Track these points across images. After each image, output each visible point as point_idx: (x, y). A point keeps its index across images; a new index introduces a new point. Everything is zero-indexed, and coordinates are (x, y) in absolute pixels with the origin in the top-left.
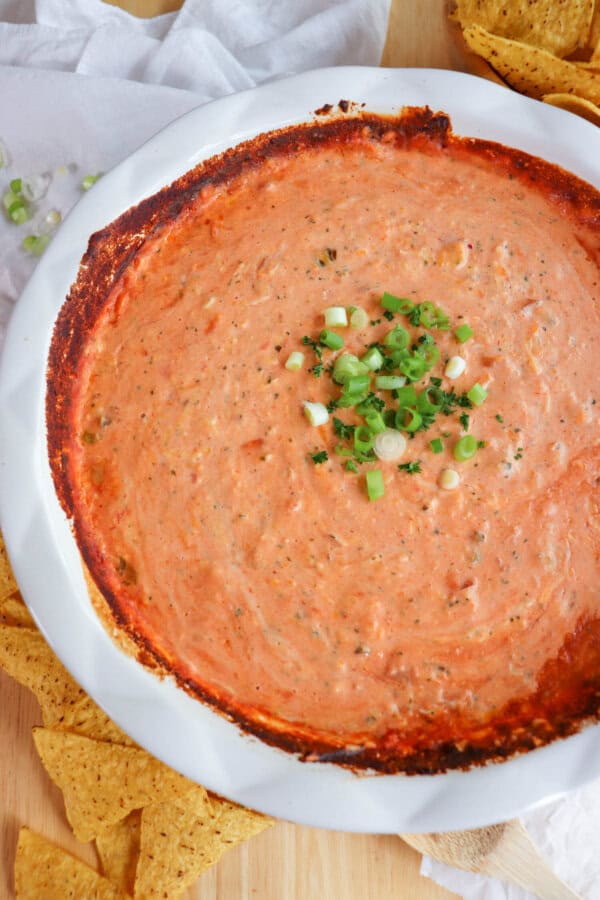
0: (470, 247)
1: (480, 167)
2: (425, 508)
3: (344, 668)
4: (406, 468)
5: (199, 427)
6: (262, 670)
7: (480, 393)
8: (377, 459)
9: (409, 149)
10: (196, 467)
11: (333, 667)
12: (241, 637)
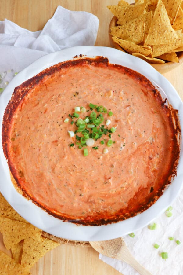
0: (113, 92)
1: (117, 71)
2: (99, 158)
3: (76, 199)
4: (94, 148)
5: (41, 137)
6: (55, 200)
7: (114, 129)
8: (87, 146)
9: (98, 66)
10: (40, 147)
11: (74, 199)
12: (50, 191)
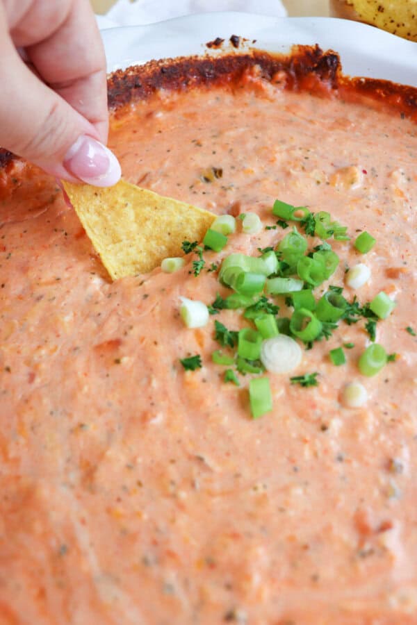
0: (365, 172)
2: (324, 428)
5: (49, 324)
7: (387, 302)
8: (265, 371)
9: (299, 91)
10: (36, 367)
12: (60, 586)
